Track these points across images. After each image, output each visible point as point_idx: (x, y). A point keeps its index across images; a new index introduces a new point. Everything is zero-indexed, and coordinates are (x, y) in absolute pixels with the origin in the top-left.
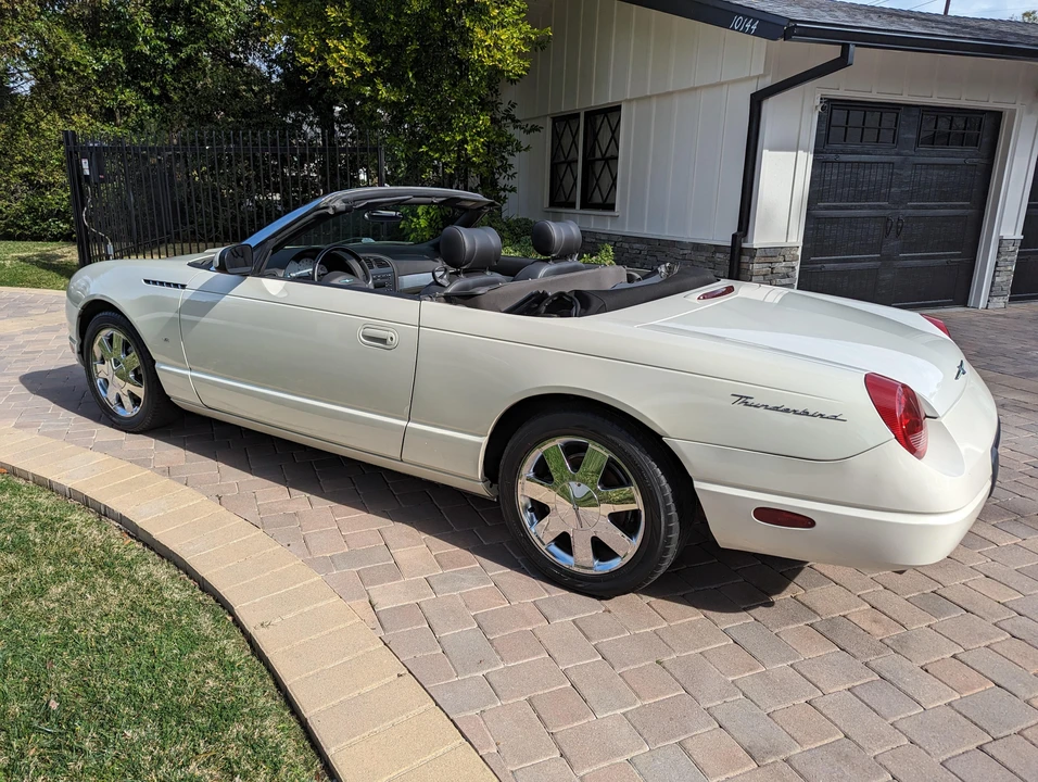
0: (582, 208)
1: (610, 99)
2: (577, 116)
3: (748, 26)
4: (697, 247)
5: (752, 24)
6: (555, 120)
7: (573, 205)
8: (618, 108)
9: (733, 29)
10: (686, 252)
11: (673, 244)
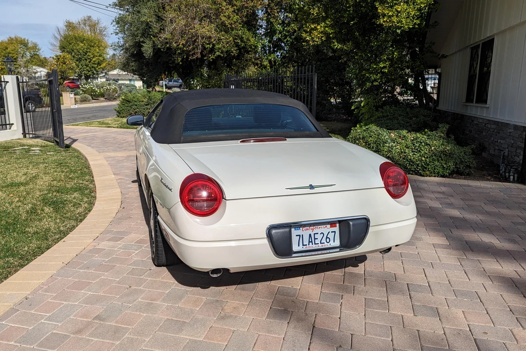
0: (476, 102)
2: (478, 46)
4: (516, 127)
6: (472, 49)
7: (472, 102)
8: (493, 40)
10: (511, 131)
11: (507, 125)
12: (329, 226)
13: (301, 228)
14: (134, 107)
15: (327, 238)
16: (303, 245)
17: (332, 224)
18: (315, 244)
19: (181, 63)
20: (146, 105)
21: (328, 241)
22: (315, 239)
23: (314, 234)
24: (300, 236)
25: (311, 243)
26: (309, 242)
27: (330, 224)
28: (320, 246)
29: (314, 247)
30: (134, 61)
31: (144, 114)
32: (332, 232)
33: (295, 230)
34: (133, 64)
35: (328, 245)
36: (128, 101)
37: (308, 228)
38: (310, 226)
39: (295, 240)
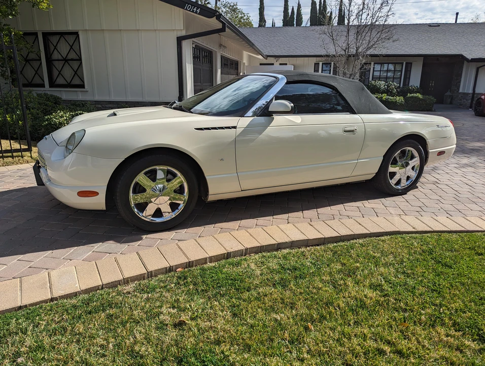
1: (71, 28)
2: (36, 34)
3: (195, 10)
5: (197, 9)
8: (76, 34)
9: (186, 9)
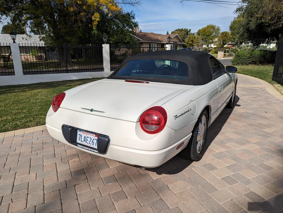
12: (94, 135)
13: (82, 132)
14: (241, 59)
15: (93, 142)
16: (81, 141)
17: (97, 134)
18: (87, 143)
19: (270, 32)
20: (249, 58)
21: (93, 144)
22: (87, 140)
23: (87, 137)
24: (80, 135)
25: (85, 141)
26: (84, 140)
27: (95, 135)
28: (89, 145)
29: (86, 144)
30: (247, 32)
31: (246, 64)
32: (95, 139)
33: (79, 131)
34: (246, 34)
35: (93, 147)
36: (238, 56)
37: (85, 132)
38: (86, 132)
39: (78, 136)
